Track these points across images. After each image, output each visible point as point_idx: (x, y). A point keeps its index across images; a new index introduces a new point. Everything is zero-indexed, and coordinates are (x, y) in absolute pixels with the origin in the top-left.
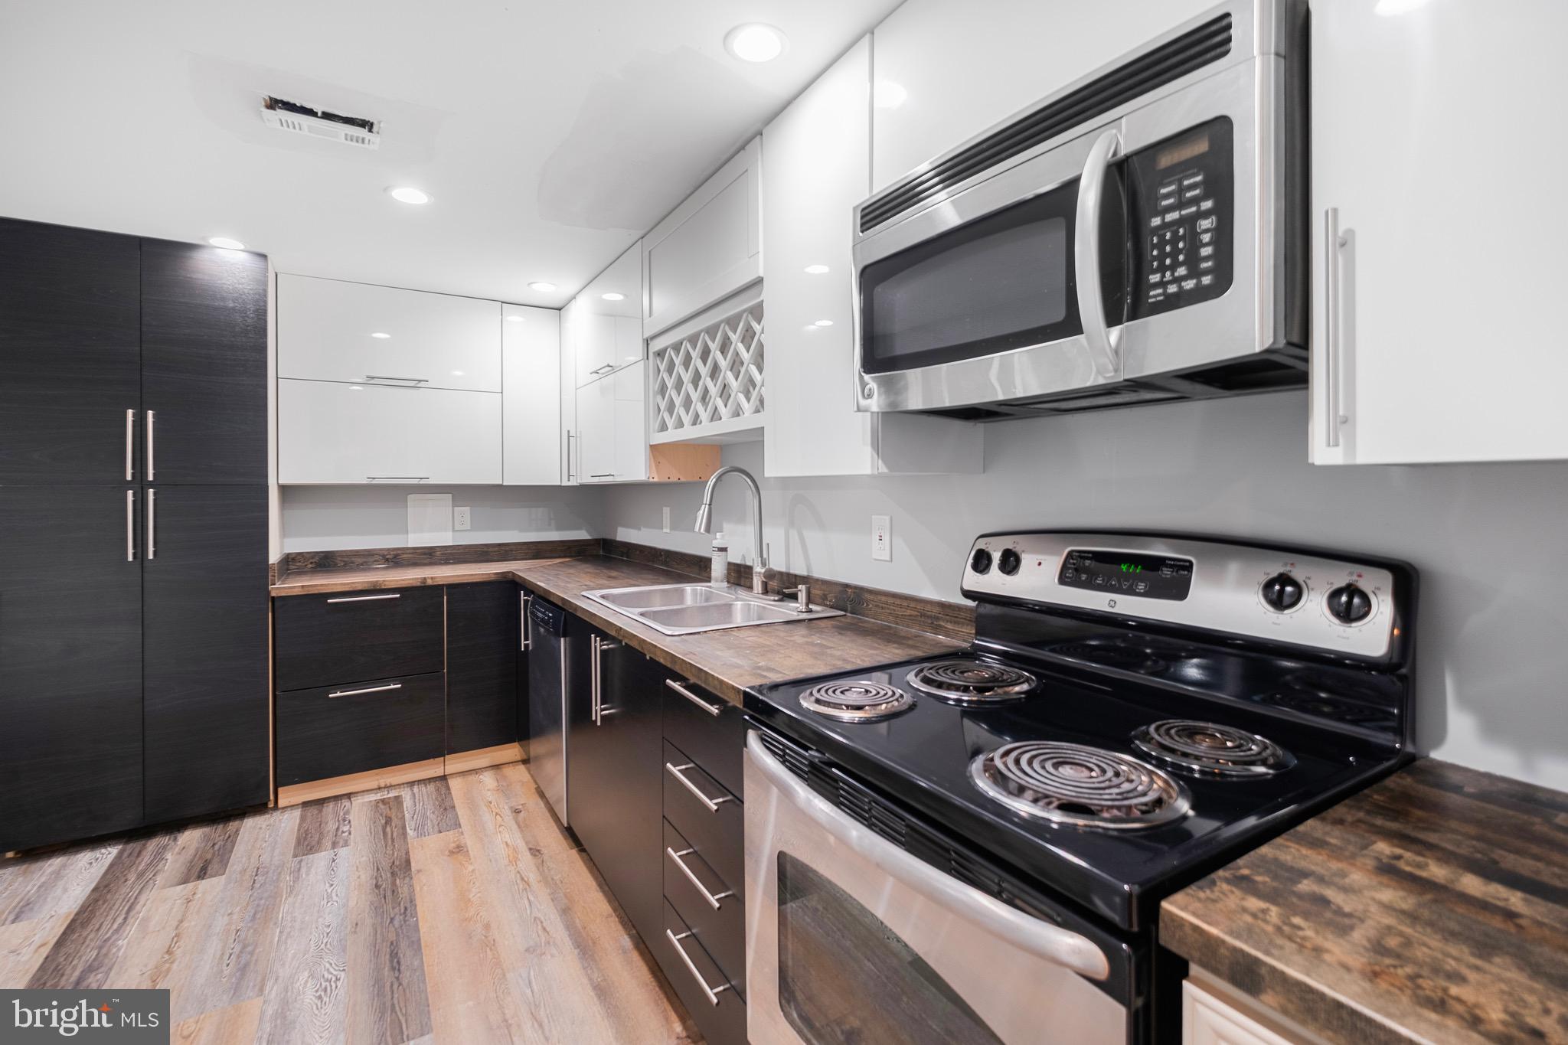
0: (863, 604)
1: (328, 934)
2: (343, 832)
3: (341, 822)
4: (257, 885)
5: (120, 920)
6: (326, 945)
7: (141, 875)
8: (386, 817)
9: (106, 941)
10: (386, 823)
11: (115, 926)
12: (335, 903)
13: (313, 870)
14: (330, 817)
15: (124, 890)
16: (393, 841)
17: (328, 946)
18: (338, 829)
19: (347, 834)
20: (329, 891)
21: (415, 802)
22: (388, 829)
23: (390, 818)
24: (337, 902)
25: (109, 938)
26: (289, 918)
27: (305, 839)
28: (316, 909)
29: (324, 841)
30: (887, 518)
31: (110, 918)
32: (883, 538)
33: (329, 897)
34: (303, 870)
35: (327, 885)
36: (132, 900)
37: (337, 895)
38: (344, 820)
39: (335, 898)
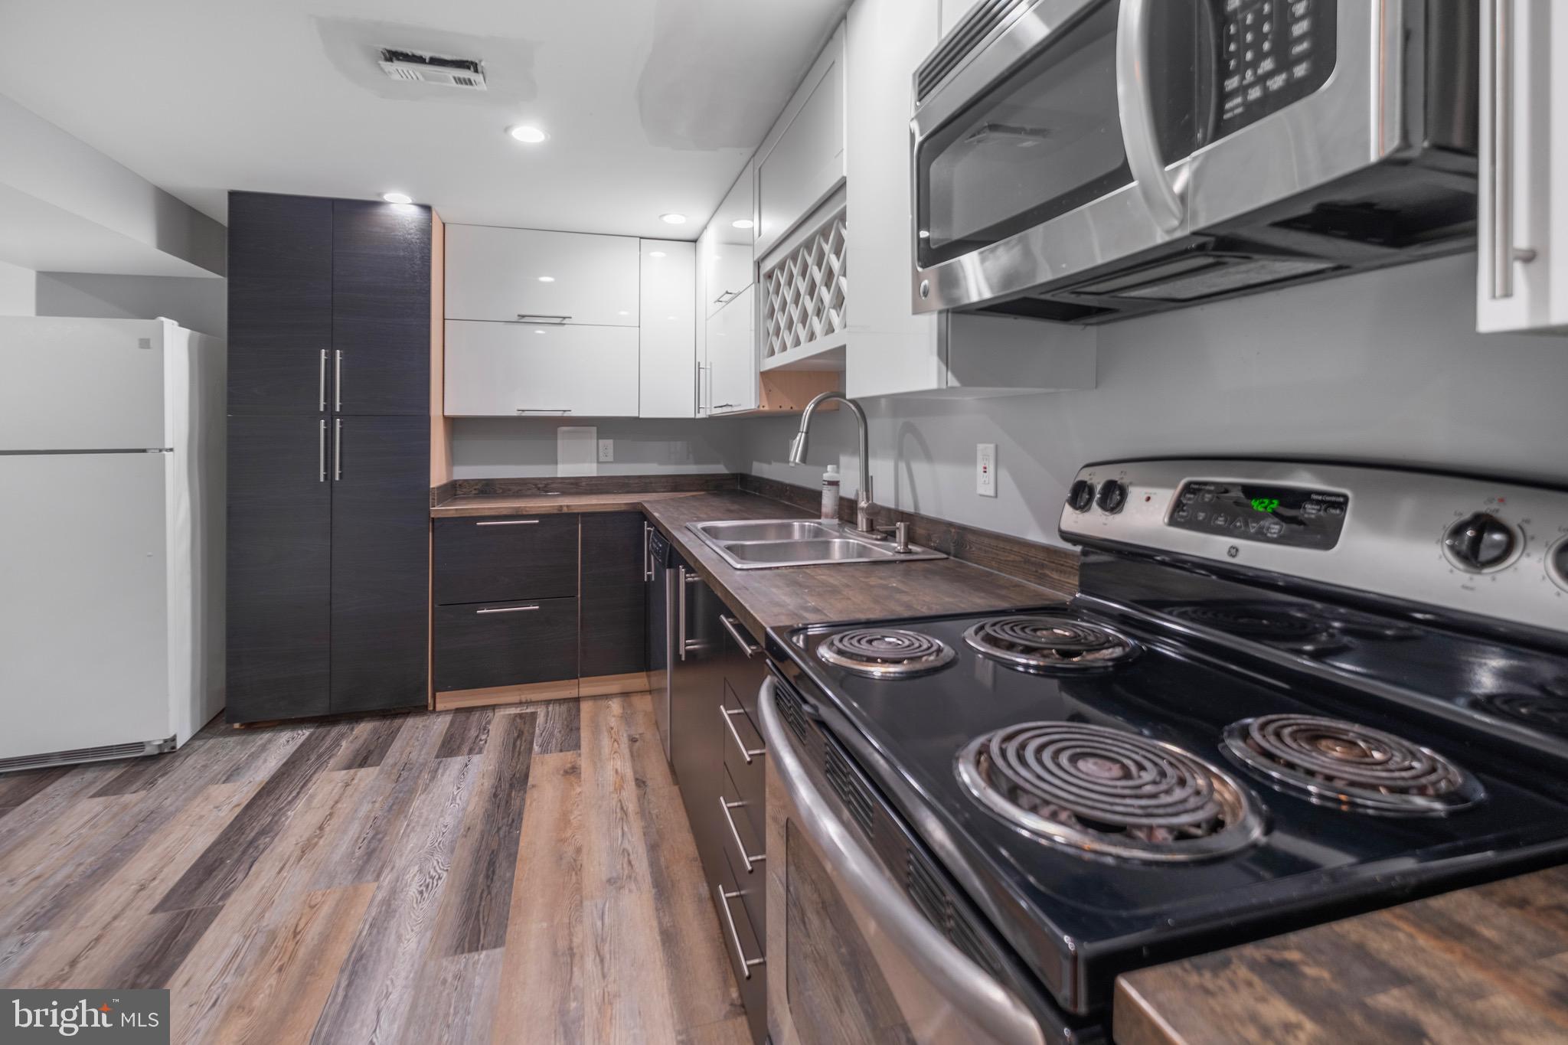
0: (966, 547)
1: (443, 833)
2: (481, 740)
3: (482, 731)
4: (401, 779)
5: (294, 793)
6: (439, 844)
7: (320, 756)
8: (520, 731)
9: (280, 810)
10: (518, 737)
11: (290, 798)
12: (457, 806)
13: (448, 772)
14: (474, 724)
15: (305, 768)
16: (519, 754)
17: (441, 845)
18: (477, 736)
19: (483, 742)
20: (455, 793)
21: (547, 719)
22: (518, 743)
23: (523, 732)
24: (459, 805)
25: (283, 808)
26: (417, 814)
27: (449, 741)
28: (441, 808)
29: (463, 746)
30: (992, 446)
31: (288, 790)
32: (987, 470)
33: (454, 799)
34: (440, 771)
35: (455, 787)
36: (307, 778)
37: (460, 799)
38: (484, 730)
39: (458, 801)
